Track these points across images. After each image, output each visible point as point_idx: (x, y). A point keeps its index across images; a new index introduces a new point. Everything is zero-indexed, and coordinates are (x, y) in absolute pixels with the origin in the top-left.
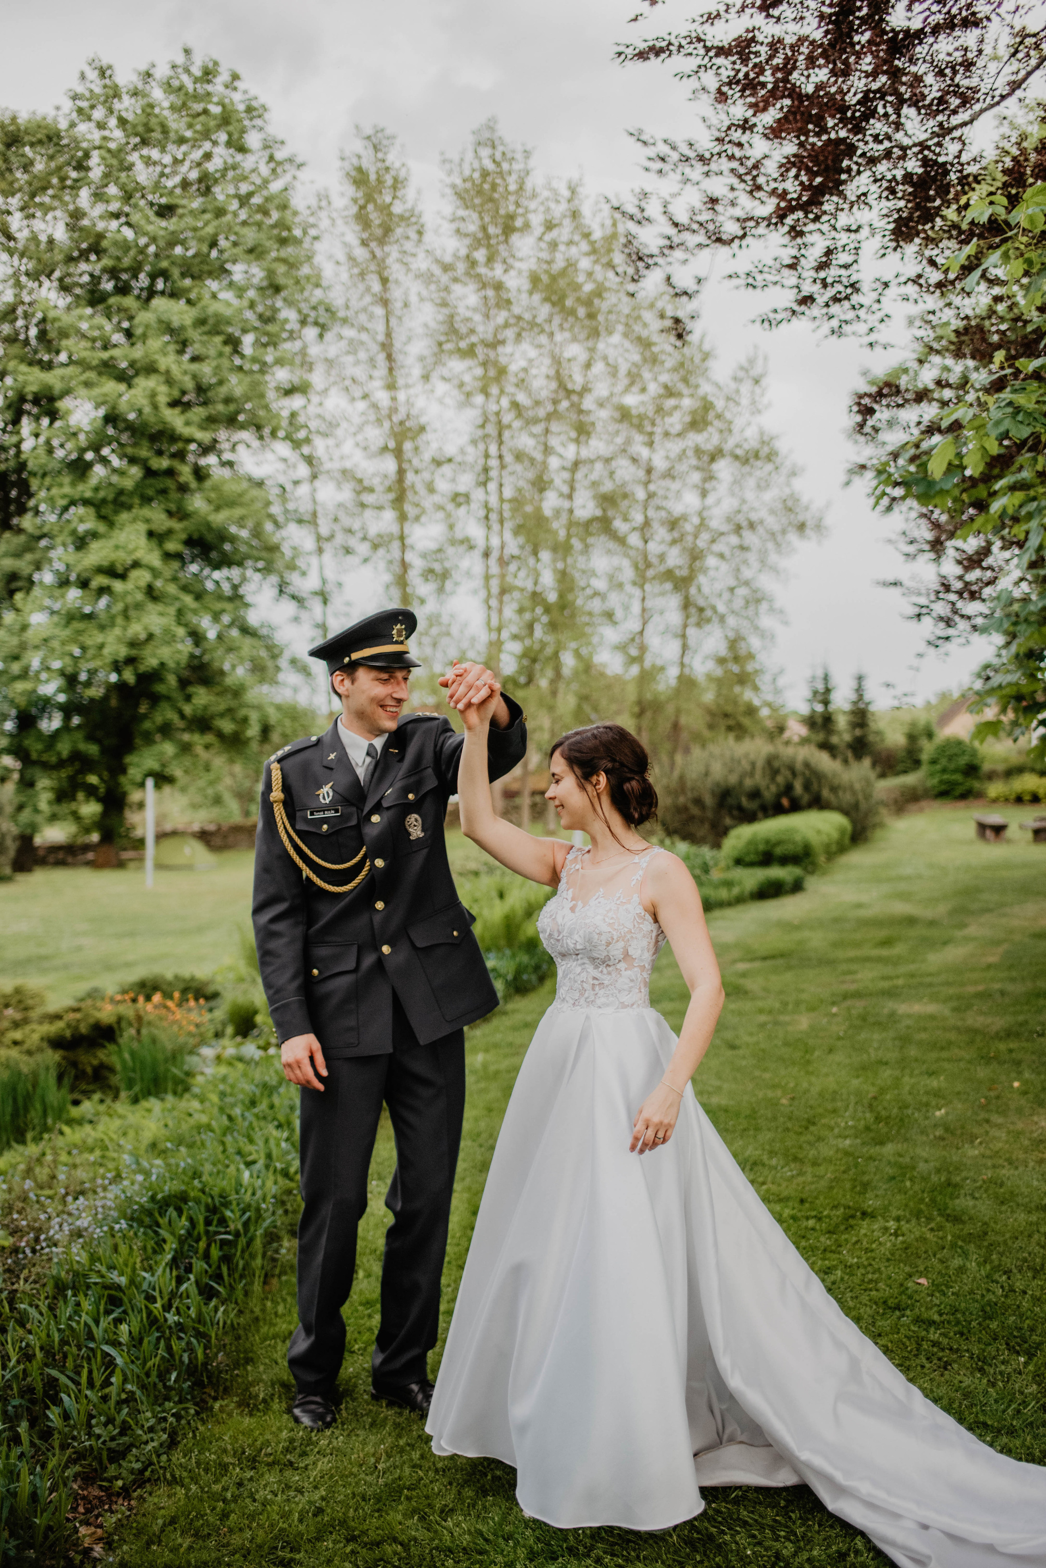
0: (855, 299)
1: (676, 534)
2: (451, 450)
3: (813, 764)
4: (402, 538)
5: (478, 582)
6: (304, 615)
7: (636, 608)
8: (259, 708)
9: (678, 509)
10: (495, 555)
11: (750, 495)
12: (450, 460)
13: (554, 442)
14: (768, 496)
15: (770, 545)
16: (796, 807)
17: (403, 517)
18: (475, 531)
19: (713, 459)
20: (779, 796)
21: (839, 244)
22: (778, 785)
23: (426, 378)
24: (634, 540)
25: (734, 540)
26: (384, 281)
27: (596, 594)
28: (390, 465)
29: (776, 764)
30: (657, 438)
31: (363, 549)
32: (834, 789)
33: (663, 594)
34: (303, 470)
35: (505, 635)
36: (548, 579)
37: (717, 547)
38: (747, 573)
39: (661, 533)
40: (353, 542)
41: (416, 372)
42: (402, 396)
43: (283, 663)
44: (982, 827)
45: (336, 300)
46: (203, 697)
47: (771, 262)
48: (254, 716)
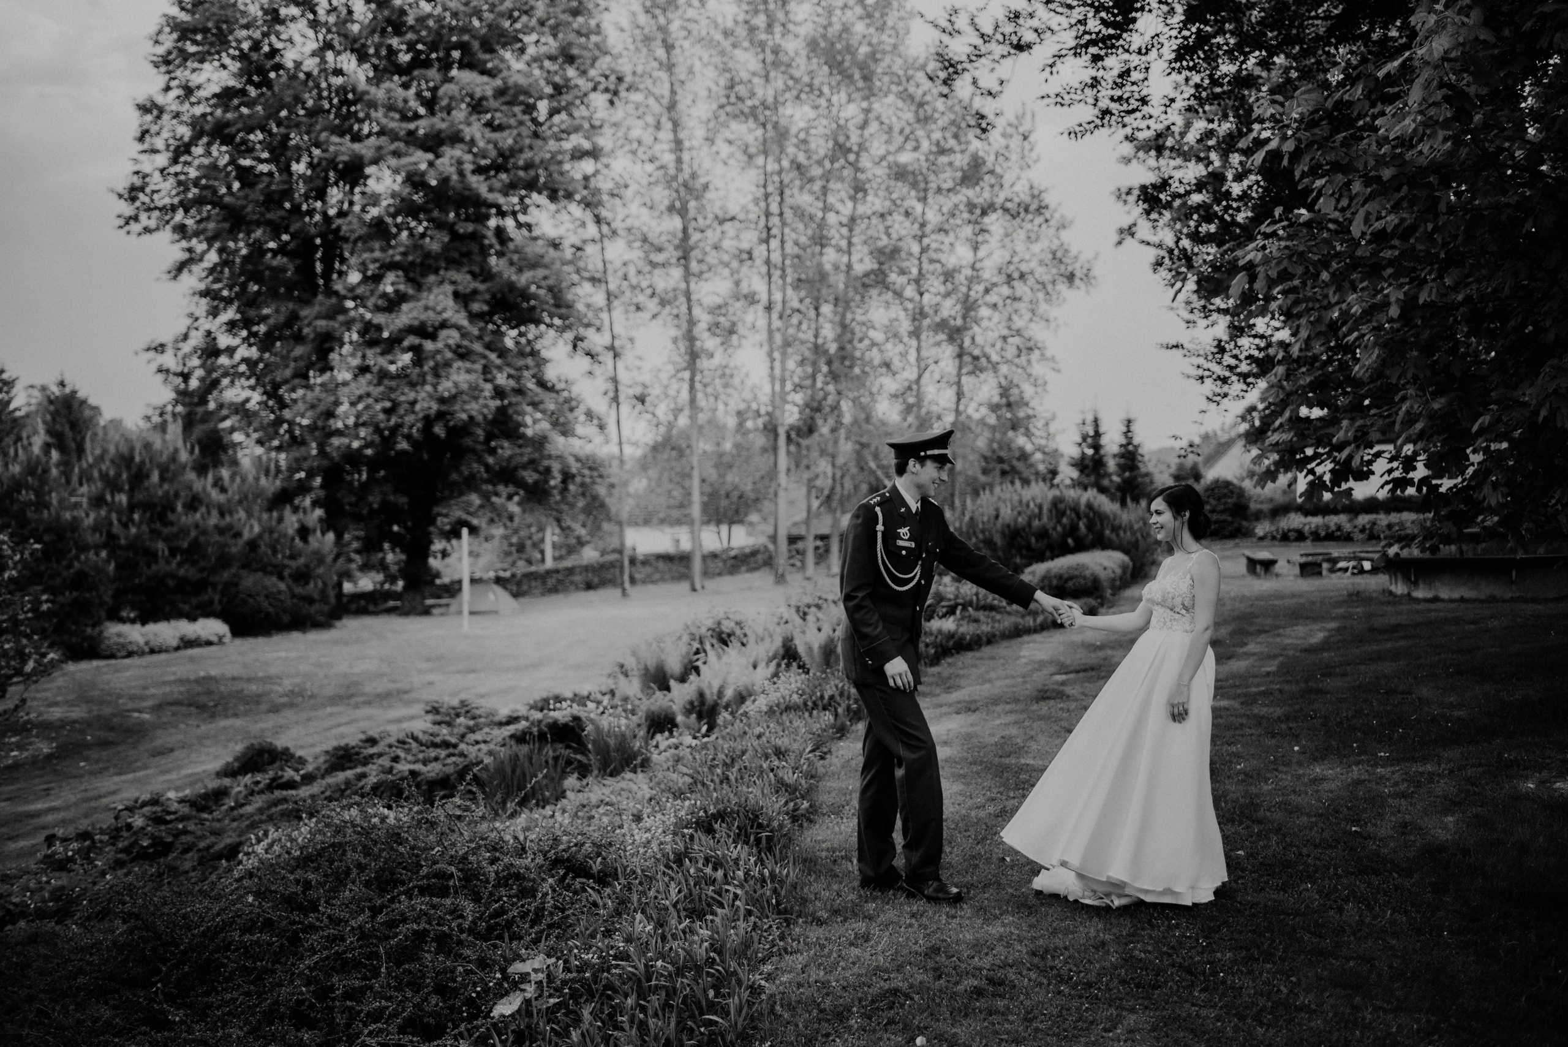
0: (1146, 110)
1: (949, 286)
2: (733, 209)
3: (1096, 505)
4: (688, 294)
5: (763, 336)
6: (597, 369)
7: (912, 357)
9: (951, 262)
10: (778, 307)
11: (1020, 247)
12: (733, 219)
13: (831, 199)
14: (1036, 248)
15: (1041, 295)
16: (1081, 547)
17: (688, 274)
18: (759, 286)
19: (984, 213)
20: (1064, 536)
21: (1133, 65)
22: (1064, 526)
23: (710, 140)
24: (910, 291)
25: (1005, 290)
26: (669, 47)
27: (874, 344)
28: (677, 223)
29: (1062, 506)
30: (930, 195)
31: (652, 305)
32: (1116, 529)
33: (938, 344)
34: (592, 230)
35: (789, 386)
36: (828, 332)
37: (992, 298)
38: (1018, 323)
39: (935, 285)
40: (641, 298)
41: (700, 133)
42: (686, 157)
44: (1252, 563)
45: (625, 67)
46: (506, 449)
47: (1077, 85)
48: (556, 467)
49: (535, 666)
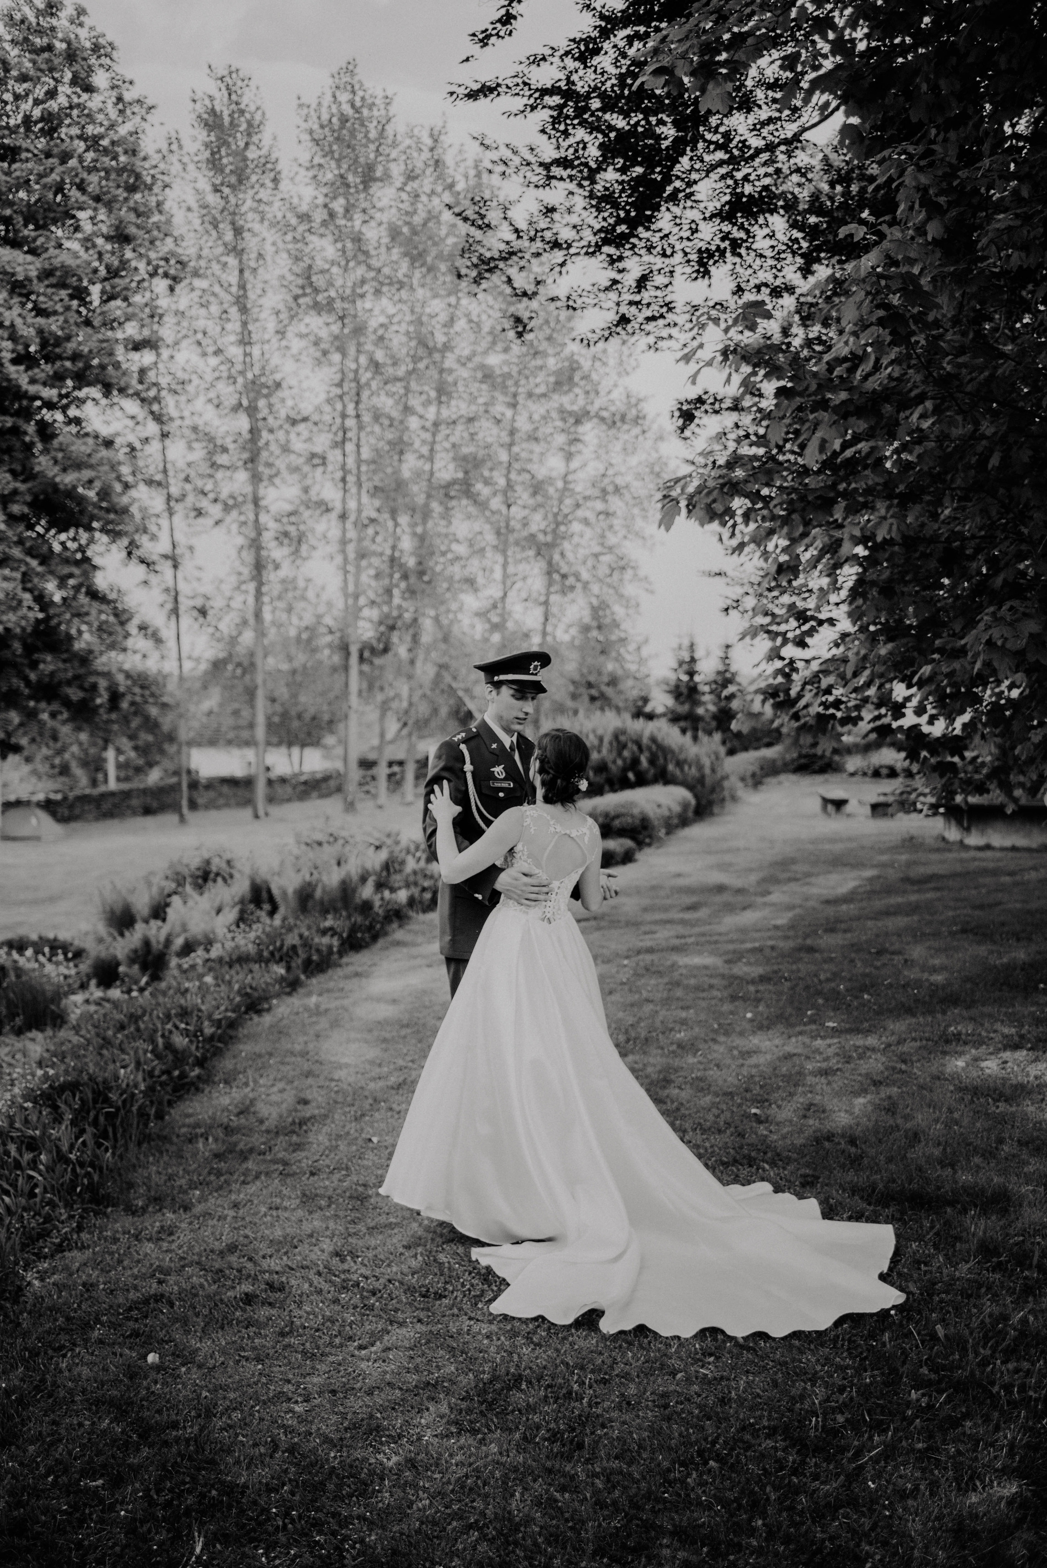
0: (670, 317)
1: (539, 498)
2: (306, 408)
3: (659, 739)
4: (256, 501)
5: (333, 548)
6: (154, 579)
7: (498, 574)
8: (107, 675)
9: (541, 472)
10: (352, 517)
11: (616, 459)
12: (305, 419)
13: (415, 402)
14: (634, 461)
16: (642, 781)
17: (256, 478)
18: (330, 493)
19: (578, 422)
20: (625, 770)
21: (655, 268)
22: (624, 760)
23: (281, 333)
24: (496, 503)
25: (599, 506)
26: (238, 231)
27: (458, 558)
28: (243, 423)
29: (622, 738)
30: (521, 399)
31: (216, 511)
32: (679, 764)
33: (526, 559)
34: (152, 428)
35: (362, 601)
36: (407, 544)
37: (580, 513)
38: (612, 540)
39: (523, 496)
40: (204, 503)
41: (272, 325)
42: (256, 351)
43: (132, 628)
44: (826, 801)
45: (188, 250)
46: (49, 664)
47: (590, 288)
48: (103, 683)
49: (52, 899)
